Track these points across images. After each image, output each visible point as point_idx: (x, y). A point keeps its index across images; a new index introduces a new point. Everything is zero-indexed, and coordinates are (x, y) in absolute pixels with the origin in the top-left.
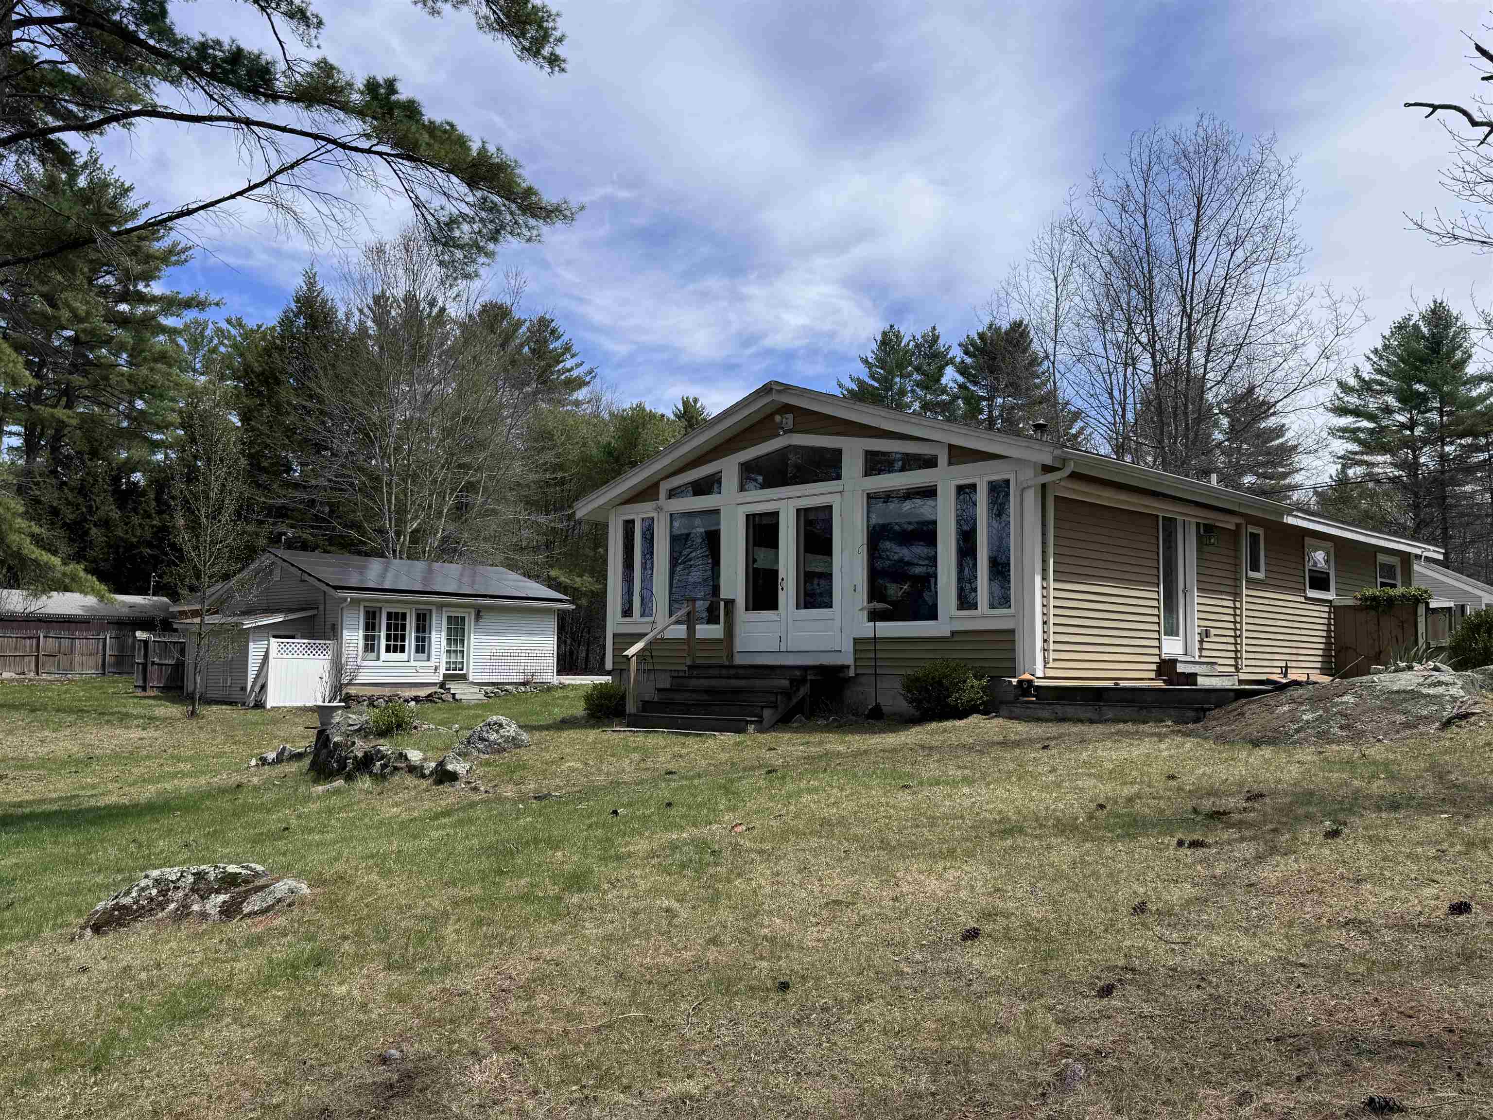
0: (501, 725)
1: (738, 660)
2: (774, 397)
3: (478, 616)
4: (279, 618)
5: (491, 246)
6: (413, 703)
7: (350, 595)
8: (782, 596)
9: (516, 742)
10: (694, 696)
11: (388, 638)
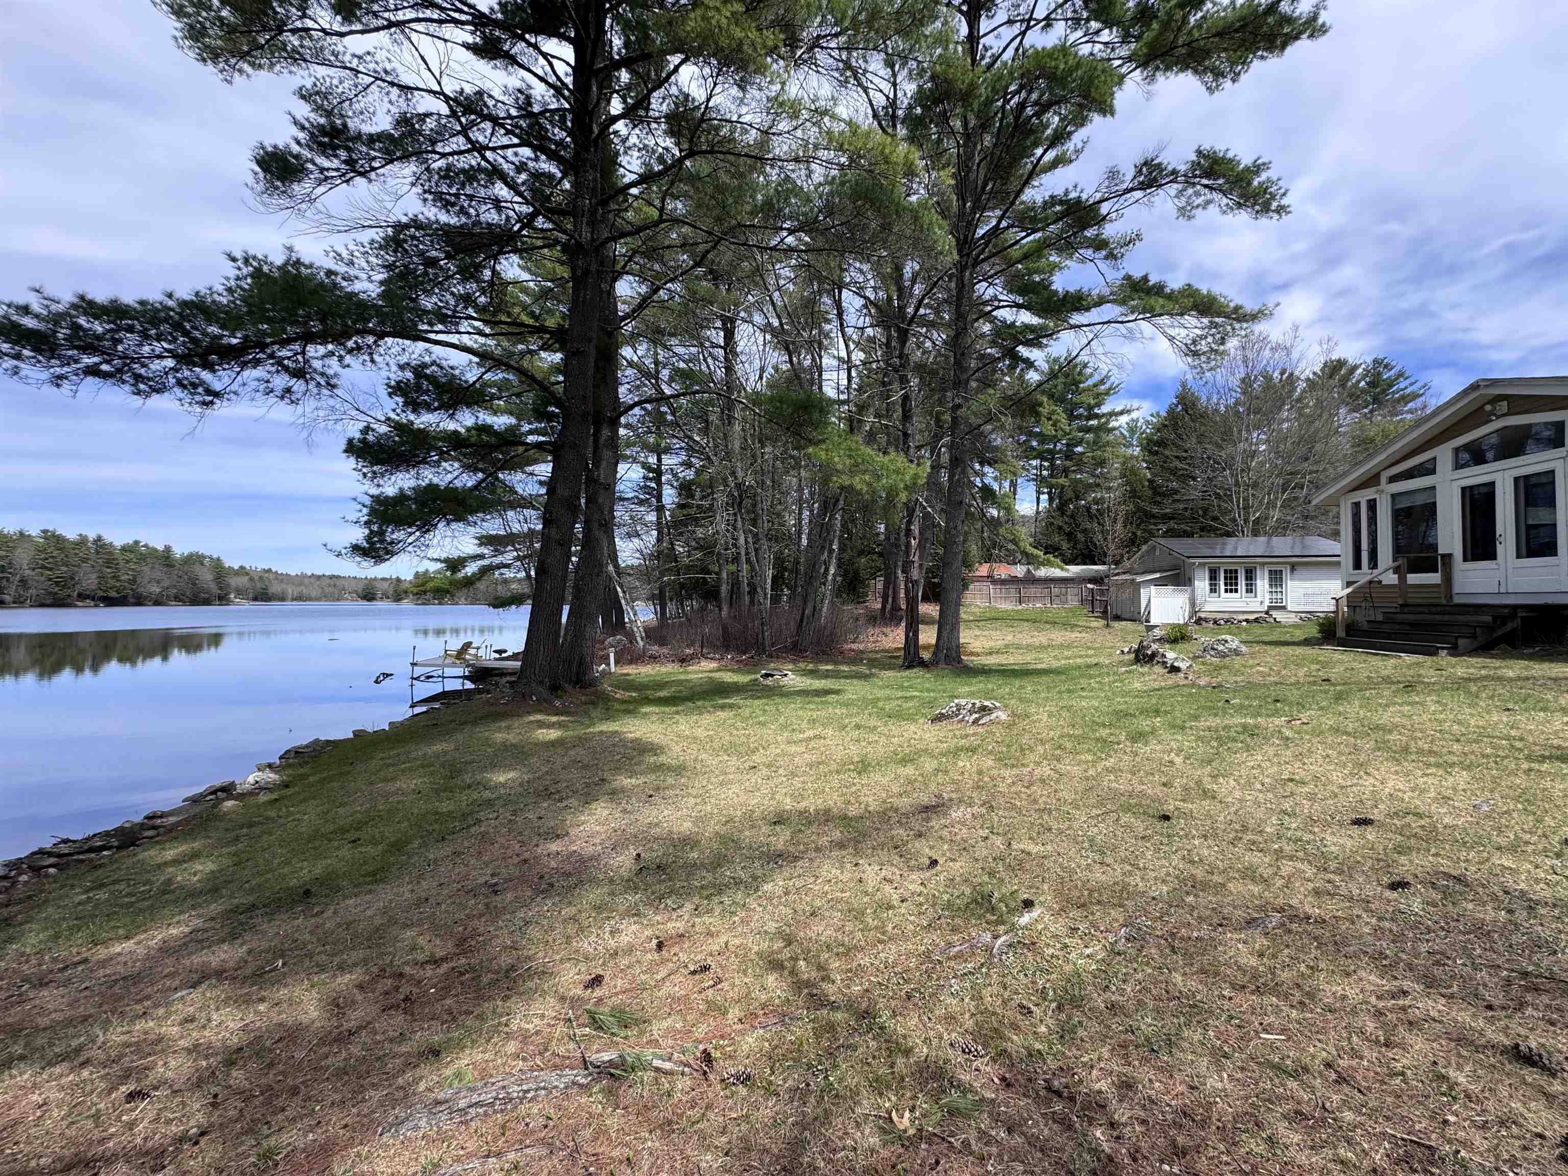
0: (1226, 641)
1: (1457, 600)
2: (1482, 391)
3: (1293, 569)
4: (1158, 575)
5: (1222, 348)
6: (1244, 623)
7: (1197, 561)
8: (1500, 549)
9: (1237, 652)
10: (1398, 627)
11: (1226, 584)
